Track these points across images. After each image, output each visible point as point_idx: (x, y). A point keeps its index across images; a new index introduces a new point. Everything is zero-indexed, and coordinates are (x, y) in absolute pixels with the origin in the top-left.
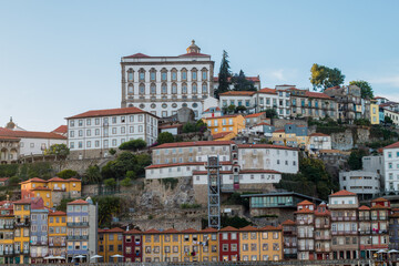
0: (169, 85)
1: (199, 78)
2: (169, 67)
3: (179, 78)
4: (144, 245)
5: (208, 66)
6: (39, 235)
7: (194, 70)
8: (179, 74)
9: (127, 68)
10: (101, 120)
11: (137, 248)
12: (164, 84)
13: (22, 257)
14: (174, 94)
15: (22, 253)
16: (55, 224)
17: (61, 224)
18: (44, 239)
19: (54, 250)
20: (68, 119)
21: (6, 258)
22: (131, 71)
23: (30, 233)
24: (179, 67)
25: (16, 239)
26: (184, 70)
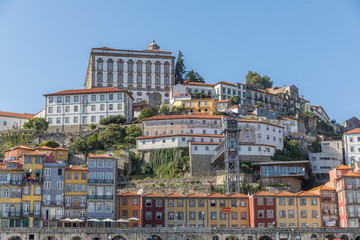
0: (135, 75)
1: (162, 71)
2: (135, 60)
3: (144, 70)
4: (167, 210)
5: (170, 61)
6: (53, 193)
7: (158, 63)
8: (144, 66)
9: (97, 57)
10: (80, 97)
11: (159, 214)
12: (130, 74)
13: (31, 219)
14: (139, 83)
15: (32, 215)
16: (73, 181)
17: (80, 181)
18: (59, 198)
19: (71, 212)
20: (46, 96)
21: (12, 221)
22: (100, 61)
23: (42, 190)
24: (144, 60)
25: (24, 198)
26: (149, 63)
